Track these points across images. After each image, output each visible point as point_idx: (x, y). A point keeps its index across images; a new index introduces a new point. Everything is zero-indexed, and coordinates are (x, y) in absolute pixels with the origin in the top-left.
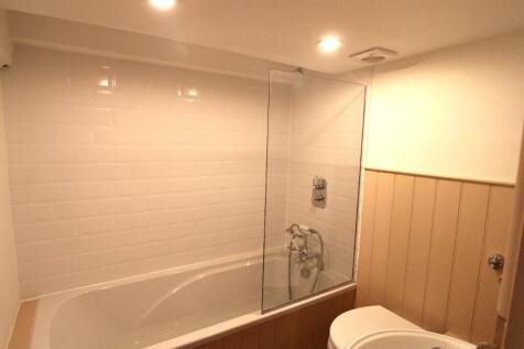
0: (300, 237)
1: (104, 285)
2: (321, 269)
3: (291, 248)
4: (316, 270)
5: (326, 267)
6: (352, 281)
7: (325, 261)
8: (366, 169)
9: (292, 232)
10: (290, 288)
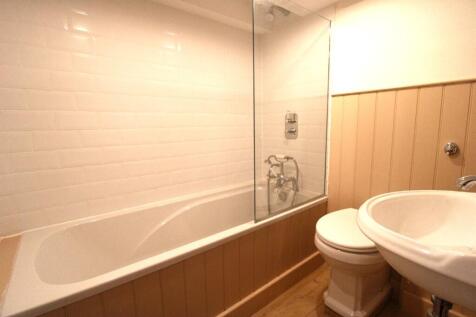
0: (277, 165)
1: (93, 219)
2: (297, 190)
3: (270, 177)
4: (292, 192)
5: (300, 189)
6: (324, 195)
7: (299, 185)
8: (333, 96)
9: (270, 162)
10: (269, 206)
